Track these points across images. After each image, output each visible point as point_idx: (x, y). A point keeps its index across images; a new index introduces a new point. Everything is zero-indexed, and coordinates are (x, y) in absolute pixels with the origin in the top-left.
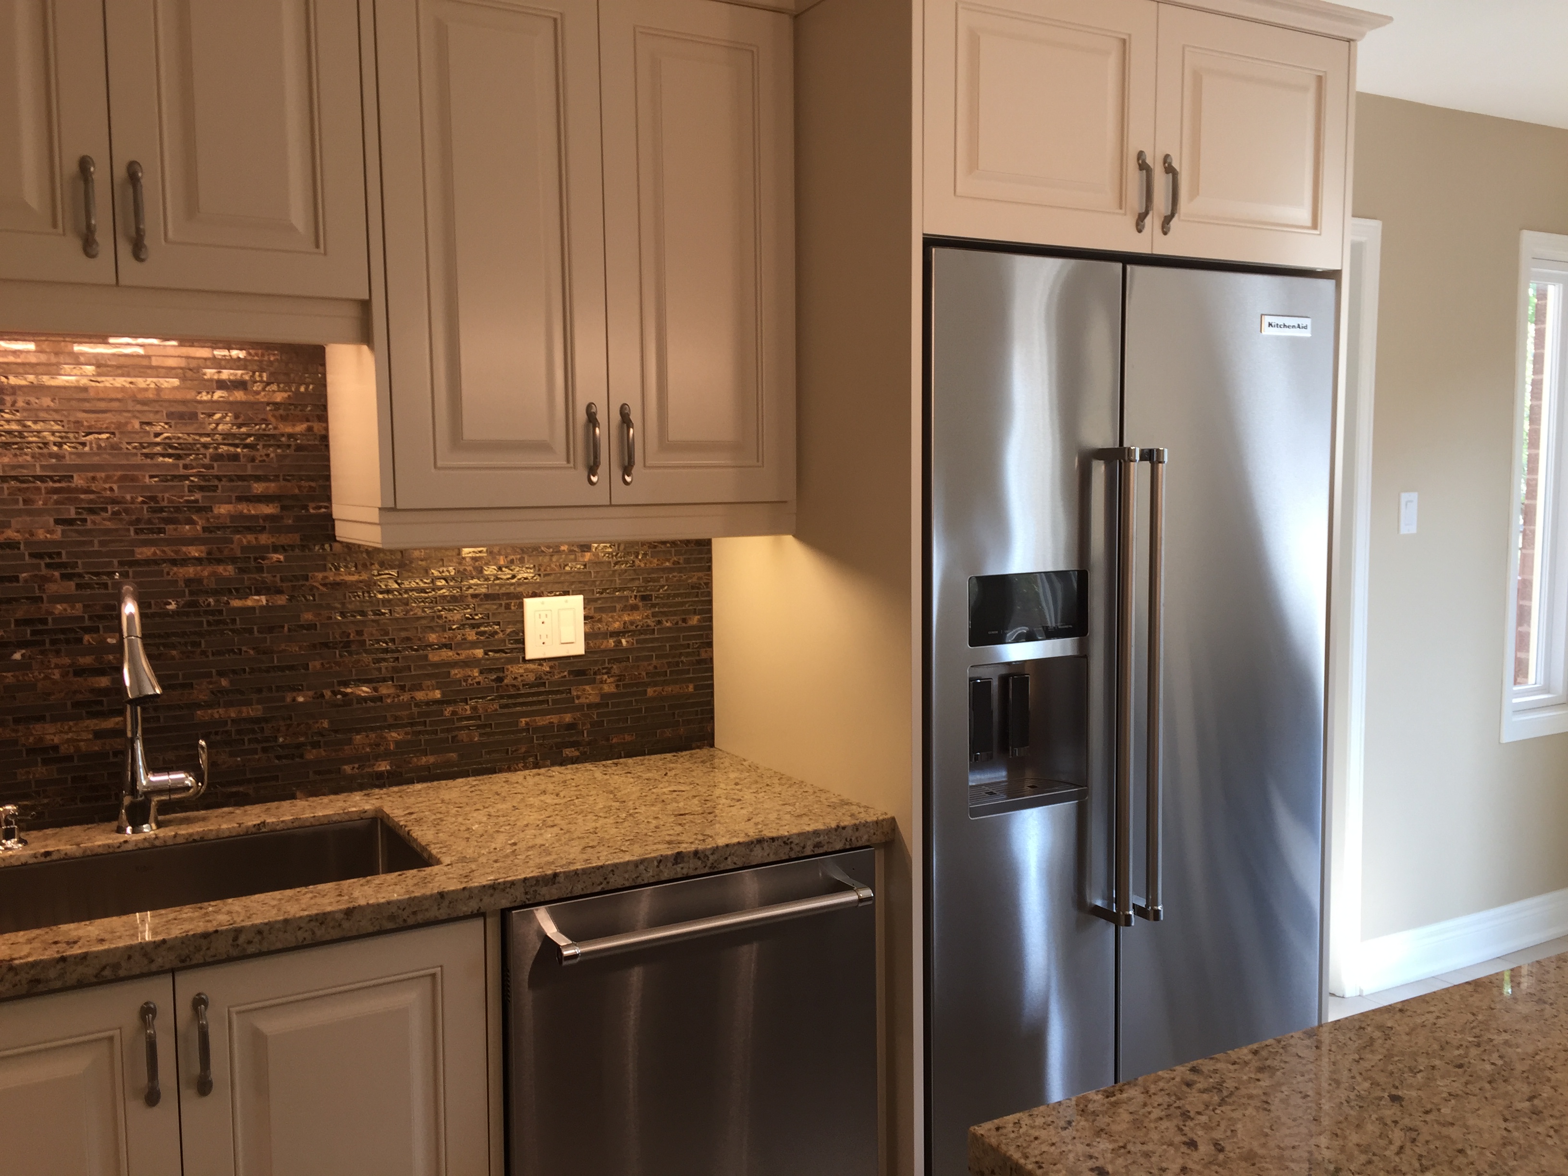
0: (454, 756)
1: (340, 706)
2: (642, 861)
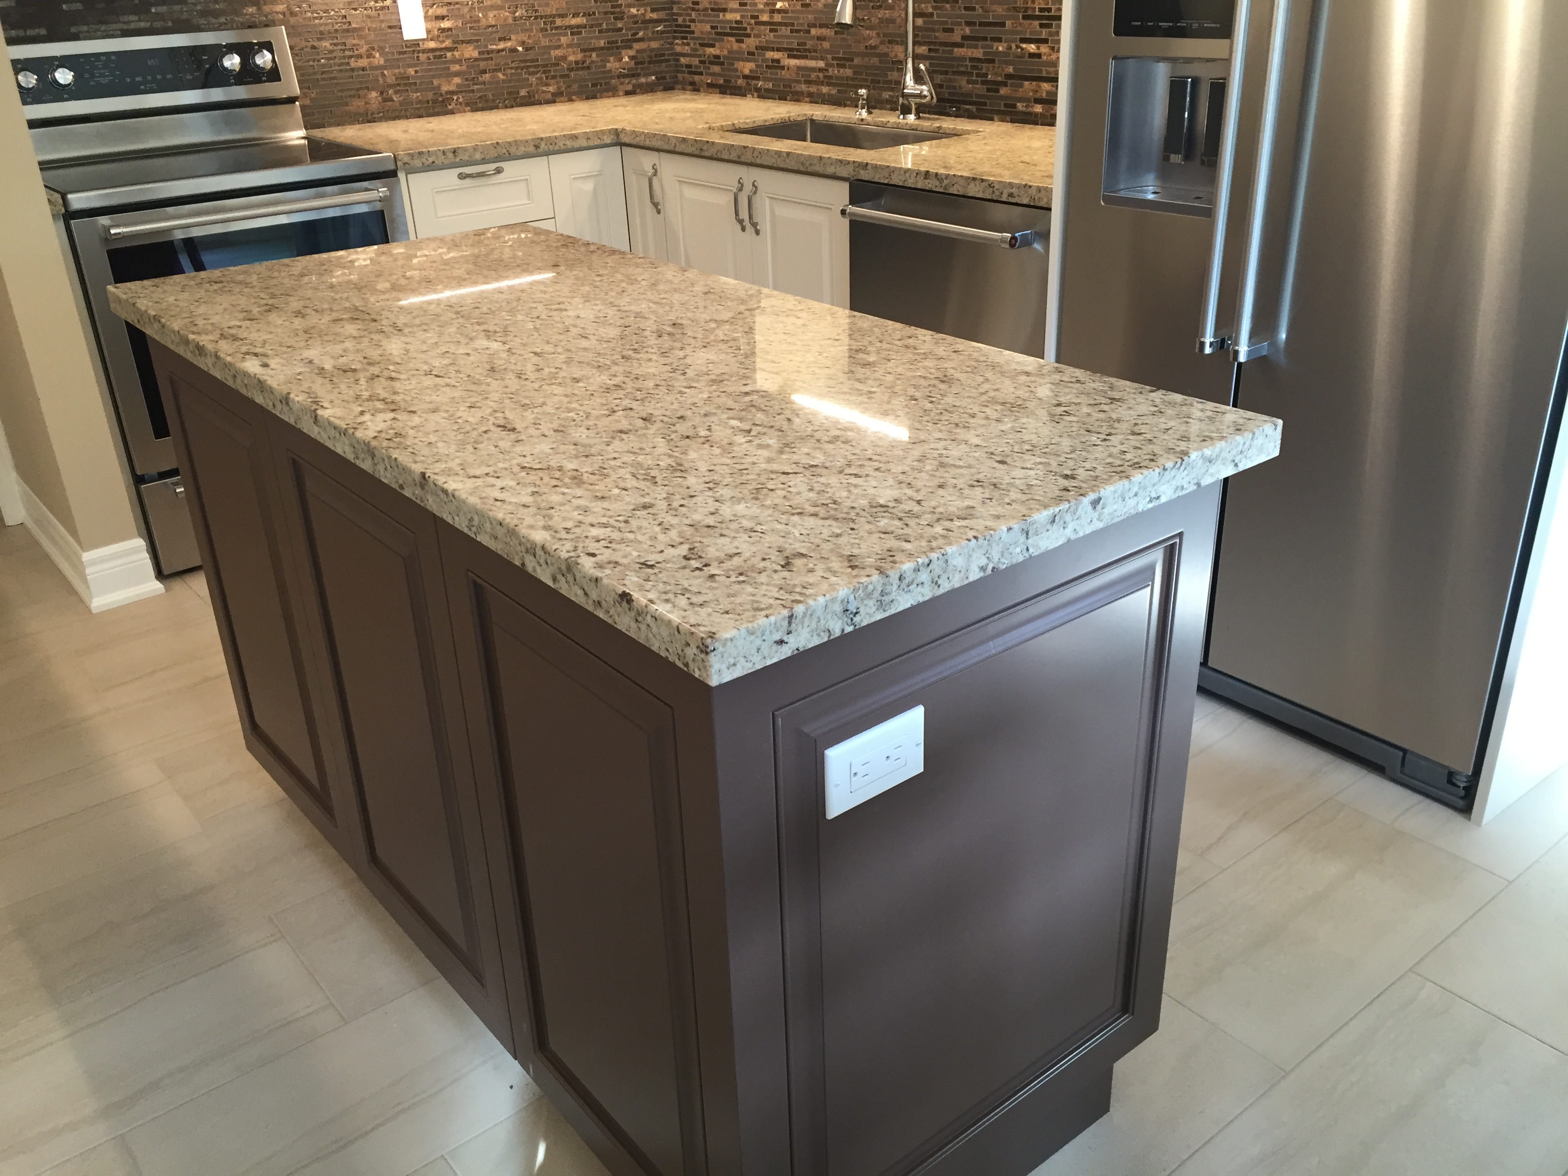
1: (1019, 57)
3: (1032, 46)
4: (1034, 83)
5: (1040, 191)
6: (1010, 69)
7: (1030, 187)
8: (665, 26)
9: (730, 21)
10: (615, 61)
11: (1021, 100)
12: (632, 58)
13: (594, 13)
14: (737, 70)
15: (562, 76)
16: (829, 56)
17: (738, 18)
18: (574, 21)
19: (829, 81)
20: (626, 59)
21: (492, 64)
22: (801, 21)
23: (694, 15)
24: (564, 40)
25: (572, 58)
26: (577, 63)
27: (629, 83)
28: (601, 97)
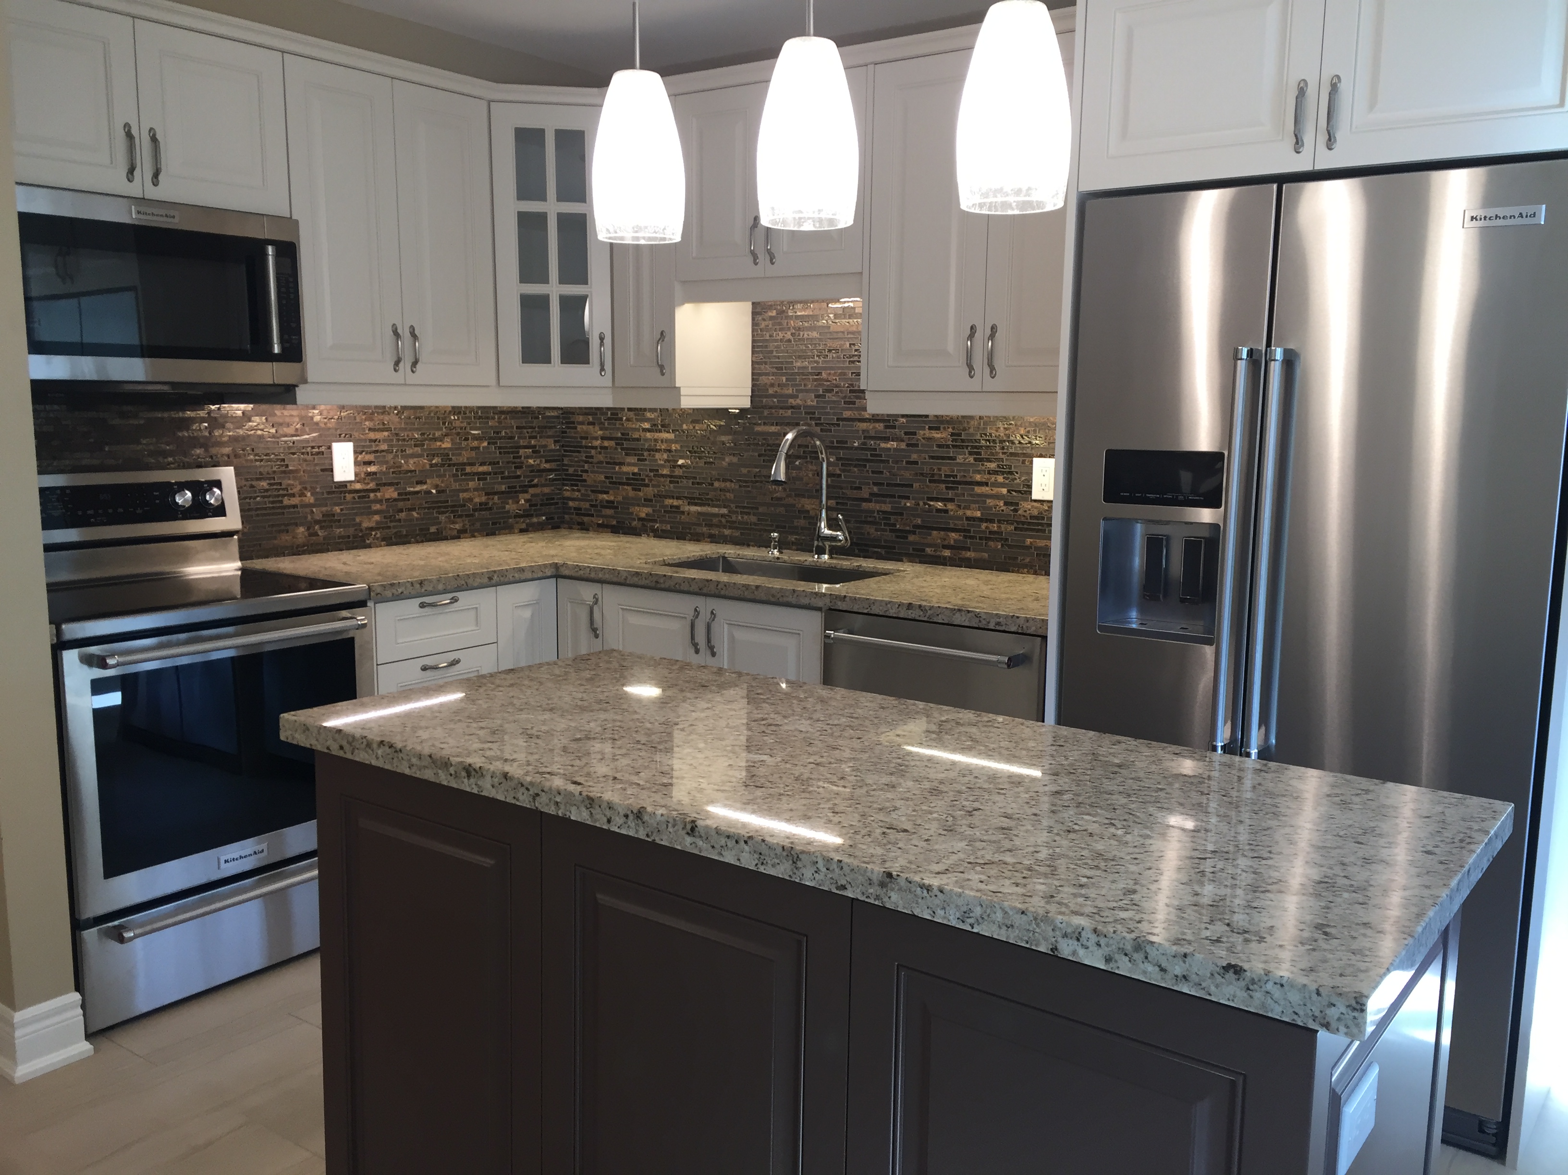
1: (927, 512)
3: (940, 504)
4: (942, 533)
5: (1028, 621)
6: (919, 521)
7: (1018, 617)
8: (555, 475)
9: (628, 473)
10: (513, 503)
11: (930, 546)
12: (527, 501)
13: (498, 463)
14: (632, 513)
15: (467, 516)
16: (732, 505)
17: (636, 470)
18: (481, 469)
19: (732, 525)
20: (523, 502)
21: (408, 504)
22: (704, 476)
23: (586, 466)
24: (471, 484)
25: (477, 500)
26: (481, 504)
27: (523, 522)
28: (499, 534)
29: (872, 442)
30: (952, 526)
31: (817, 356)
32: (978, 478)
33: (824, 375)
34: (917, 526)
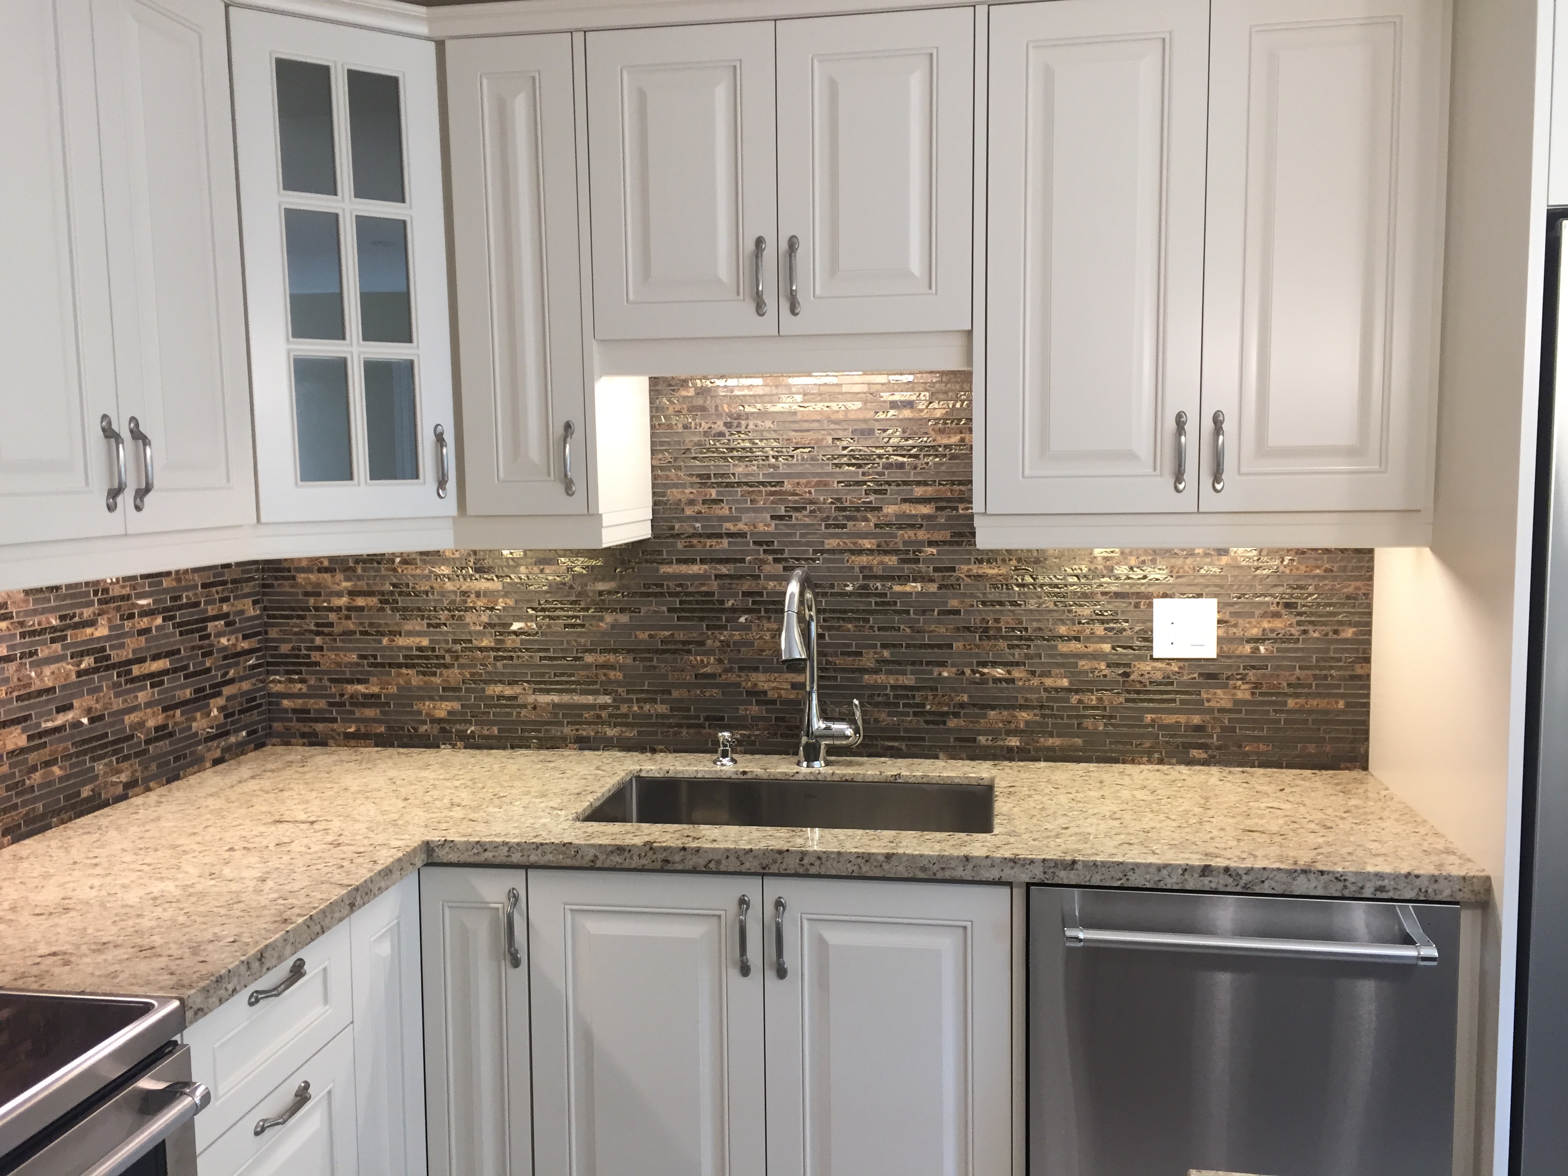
0: (1079, 741)
1: (978, 683)
2: (1166, 866)
3: (999, 670)
4: (1005, 713)
6: (965, 698)
8: (258, 658)
10: (202, 718)
12: (221, 709)
13: (178, 651)
15: (137, 755)
16: (620, 690)
18: (156, 666)
20: (215, 712)
21: (44, 754)
24: (142, 697)
25: (151, 723)
26: (157, 729)
27: (217, 747)
28: (185, 776)
29: (878, 584)
30: (1021, 701)
31: (773, 457)
32: (1062, 630)
33: (788, 486)
34: (962, 705)
